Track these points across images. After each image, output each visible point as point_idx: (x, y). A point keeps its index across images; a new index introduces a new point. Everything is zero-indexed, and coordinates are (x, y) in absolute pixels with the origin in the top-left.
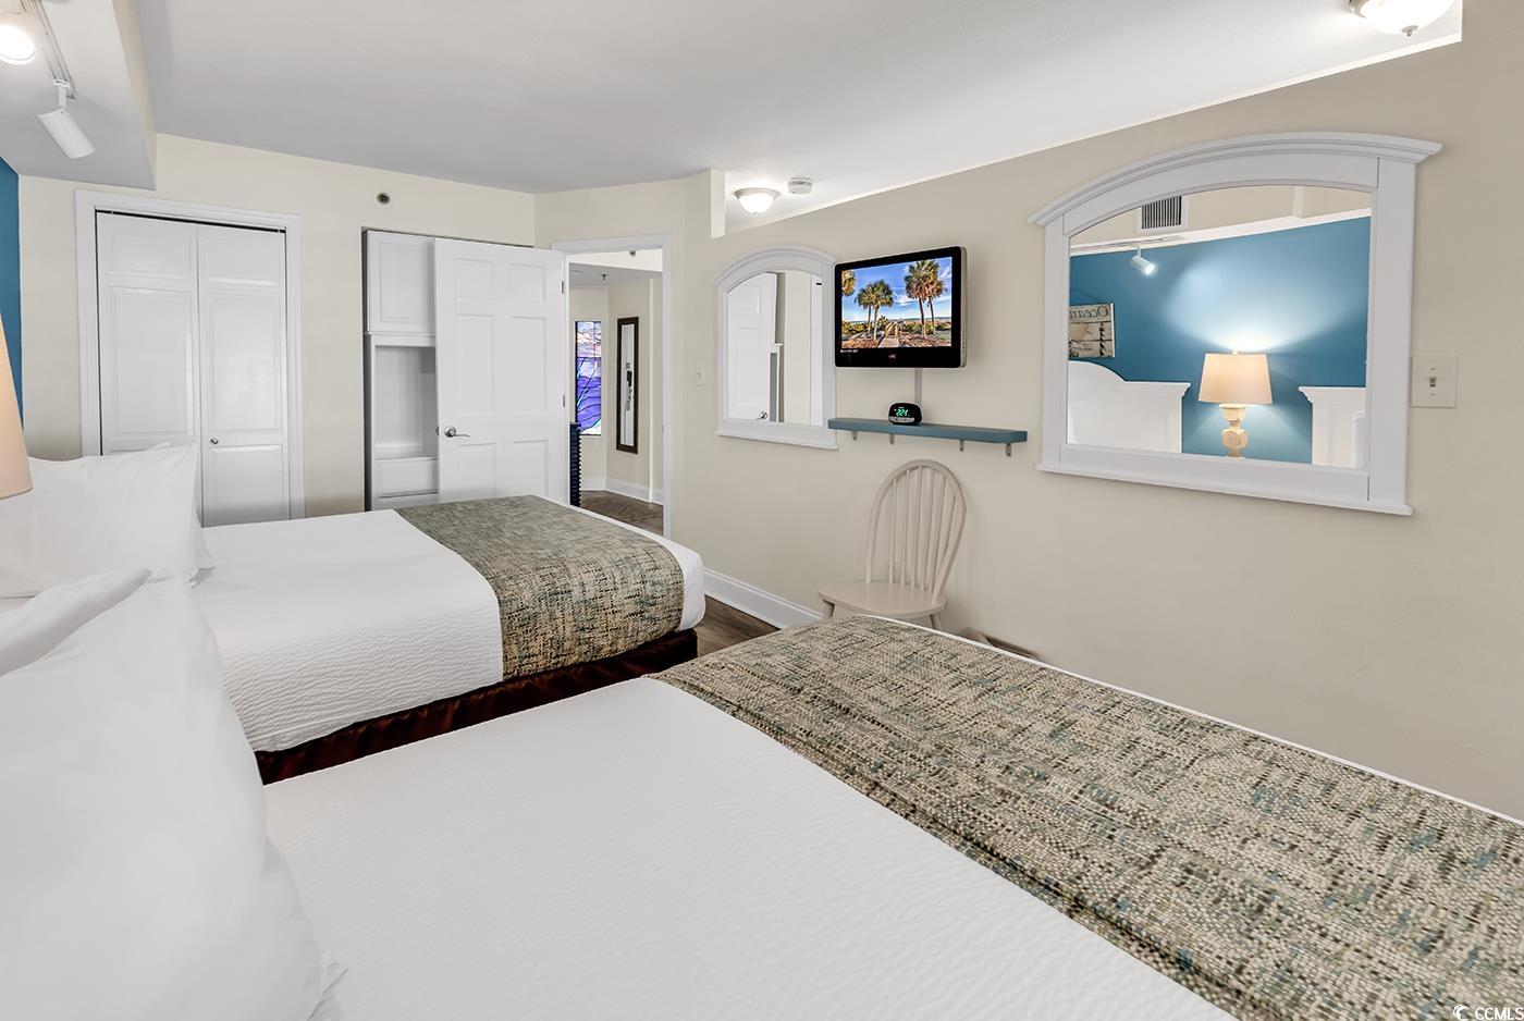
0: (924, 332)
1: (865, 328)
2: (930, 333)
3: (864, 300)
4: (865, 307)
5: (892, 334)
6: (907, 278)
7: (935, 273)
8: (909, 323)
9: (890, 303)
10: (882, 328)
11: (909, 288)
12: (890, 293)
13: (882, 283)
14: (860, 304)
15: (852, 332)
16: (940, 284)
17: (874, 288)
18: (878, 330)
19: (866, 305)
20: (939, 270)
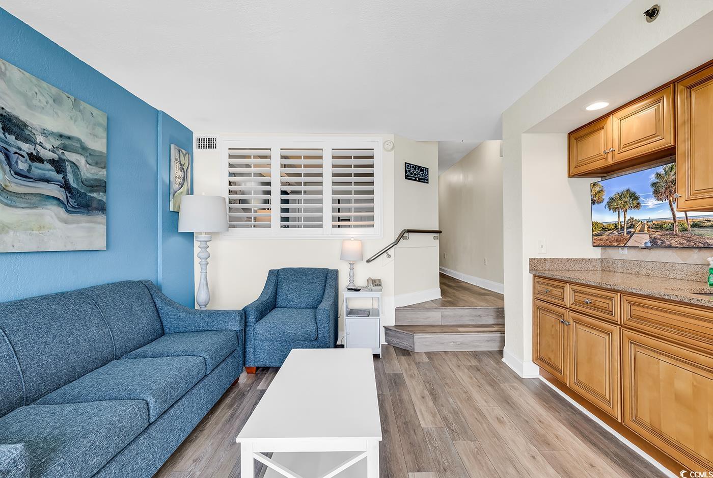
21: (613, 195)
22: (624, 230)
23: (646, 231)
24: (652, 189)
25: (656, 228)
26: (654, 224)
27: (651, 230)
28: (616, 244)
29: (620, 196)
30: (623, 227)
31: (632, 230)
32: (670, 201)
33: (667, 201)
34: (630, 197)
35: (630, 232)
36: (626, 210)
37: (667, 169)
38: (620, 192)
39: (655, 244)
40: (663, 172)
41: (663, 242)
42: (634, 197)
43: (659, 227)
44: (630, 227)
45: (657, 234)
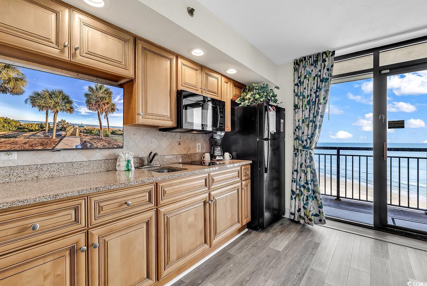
21: (40, 91)
22: (52, 133)
23: (77, 134)
24: (85, 99)
25: (87, 133)
26: (85, 129)
27: (82, 134)
28: (40, 148)
29: (50, 95)
30: (52, 129)
31: (63, 133)
32: (98, 112)
33: (97, 112)
34: (63, 99)
35: (60, 135)
36: (57, 112)
37: (98, 87)
38: (50, 90)
39: (84, 146)
40: (94, 88)
41: (92, 145)
42: (67, 100)
43: (89, 132)
44: (61, 130)
45: (87, 139)
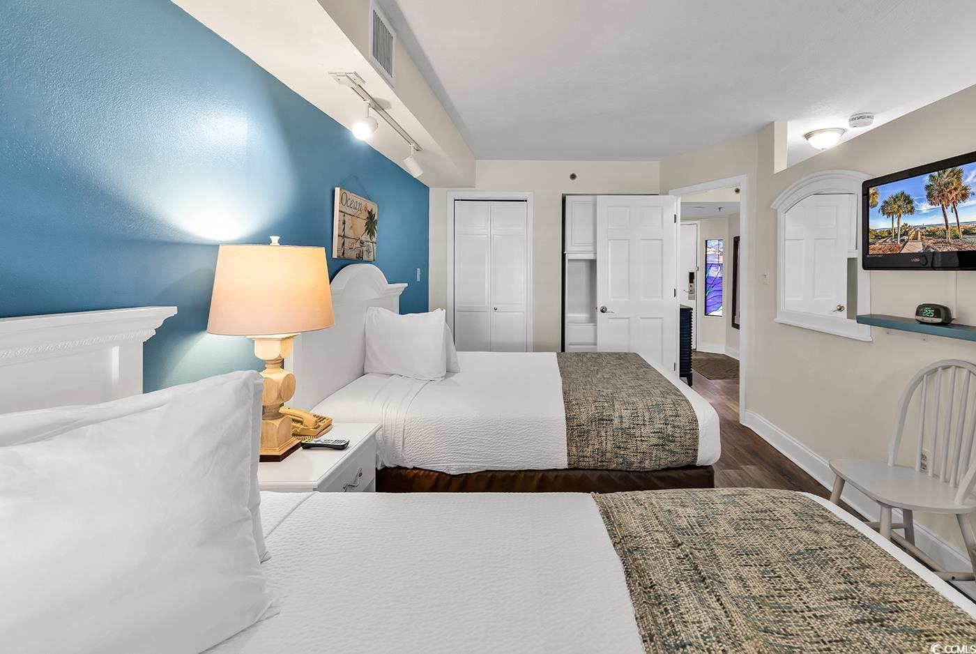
0: (949, 236)
1: (890, 234)
2: (956, 237)
3: (886, 210)
4: (888, 216)
5: (915, 238)
6: (928, 187)
7: (958, 178)
8: (932, 228)
9: (912, 211)
10: (906, 233)
11: (930, 196)
12: (910, 202)
13: (902, 194)
14: (884, 214)
15: (878, 237)
16: (965, 189)
17: (896, 199)
18: (901, 236)
19: (889, 214)
20: (963, 175)
